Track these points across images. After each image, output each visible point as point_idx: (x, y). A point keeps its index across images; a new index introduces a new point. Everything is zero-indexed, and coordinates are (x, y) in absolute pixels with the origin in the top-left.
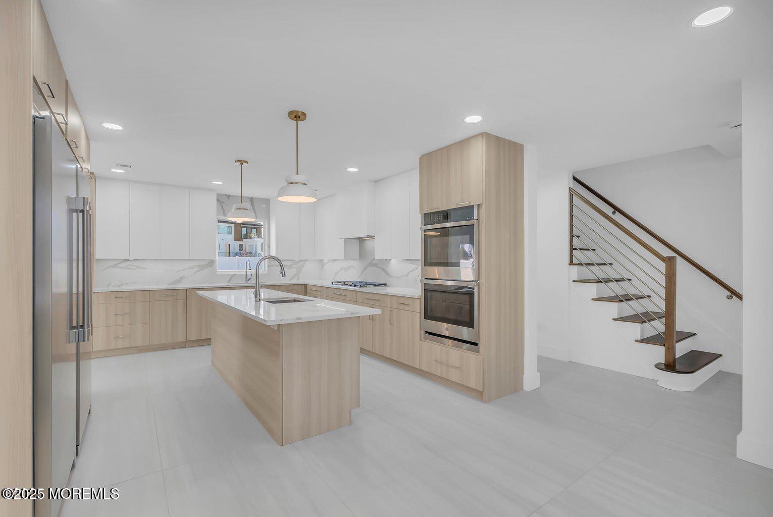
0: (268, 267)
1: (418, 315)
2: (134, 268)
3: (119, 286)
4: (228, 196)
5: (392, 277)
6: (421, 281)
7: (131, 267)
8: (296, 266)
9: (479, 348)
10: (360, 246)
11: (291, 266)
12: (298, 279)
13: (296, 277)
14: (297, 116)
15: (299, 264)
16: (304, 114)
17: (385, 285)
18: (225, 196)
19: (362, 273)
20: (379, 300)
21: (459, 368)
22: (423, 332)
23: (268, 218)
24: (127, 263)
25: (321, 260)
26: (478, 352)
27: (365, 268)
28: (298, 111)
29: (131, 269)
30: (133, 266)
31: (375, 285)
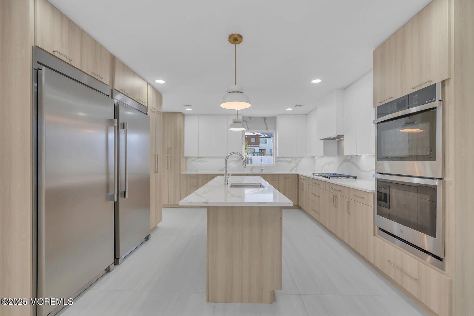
0: (275, 162)
1: (371, 209)
2: (202, 161)
3: (196, 171)
4: (250, 118)
5: (362, 171)
6: (373, 176)
7: (201, 161)
8: (294, 161)
9: (444, 264)
10: (338, 146)
11: (291, 161)
12: (296, 171)
13: (295, 169)
14: (235, 39)
15: (297, 160)
16: (241, 37)
17: (355, 178)
18: (249, 118)
19: (339, 167)
20: (340, 191)
21: (416, 280)
22: (377, 229)
23: (275, 129)
24: (200, 159)
25: (314, 157)
26: (443, 269)
27: (342, 163)
28: (234, 34)
29: (201, 162)
30: (202, 160)
31: (348, 177)
